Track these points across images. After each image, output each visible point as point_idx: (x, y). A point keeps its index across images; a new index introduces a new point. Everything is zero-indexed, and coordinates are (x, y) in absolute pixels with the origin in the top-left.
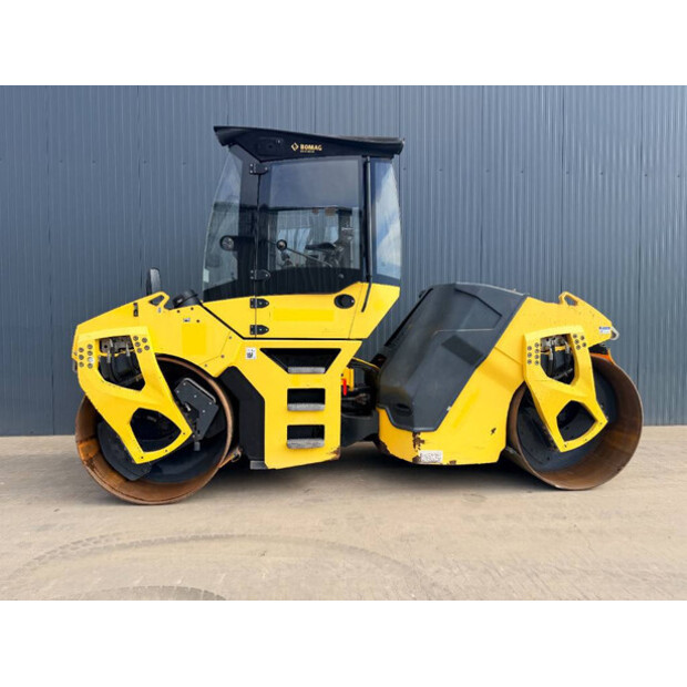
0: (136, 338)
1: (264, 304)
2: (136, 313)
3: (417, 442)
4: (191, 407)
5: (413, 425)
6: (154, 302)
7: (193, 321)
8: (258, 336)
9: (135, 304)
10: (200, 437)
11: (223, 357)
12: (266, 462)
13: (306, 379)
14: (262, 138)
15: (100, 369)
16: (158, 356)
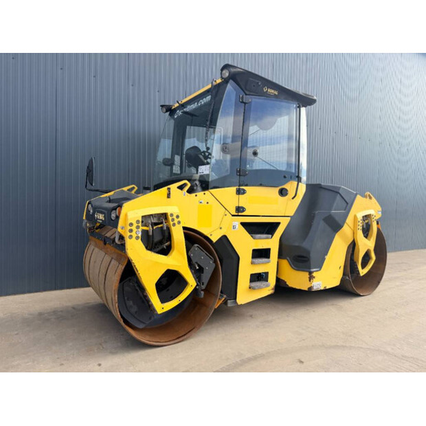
0: (172, 215)
1: (244, 192)
2: (169, 196)
3: (311, 278)
4: (199, 265)
5: (310, 269)
6: (181, 188)
7: (204, 203)
8: (240, 214)
9: (169, 189)
10: (203, 287)
11: (221, 228)
12: (237, 300)
13: (262, 243)
14: (251, 79)
15: (142, 240)
16: (185, 228)
